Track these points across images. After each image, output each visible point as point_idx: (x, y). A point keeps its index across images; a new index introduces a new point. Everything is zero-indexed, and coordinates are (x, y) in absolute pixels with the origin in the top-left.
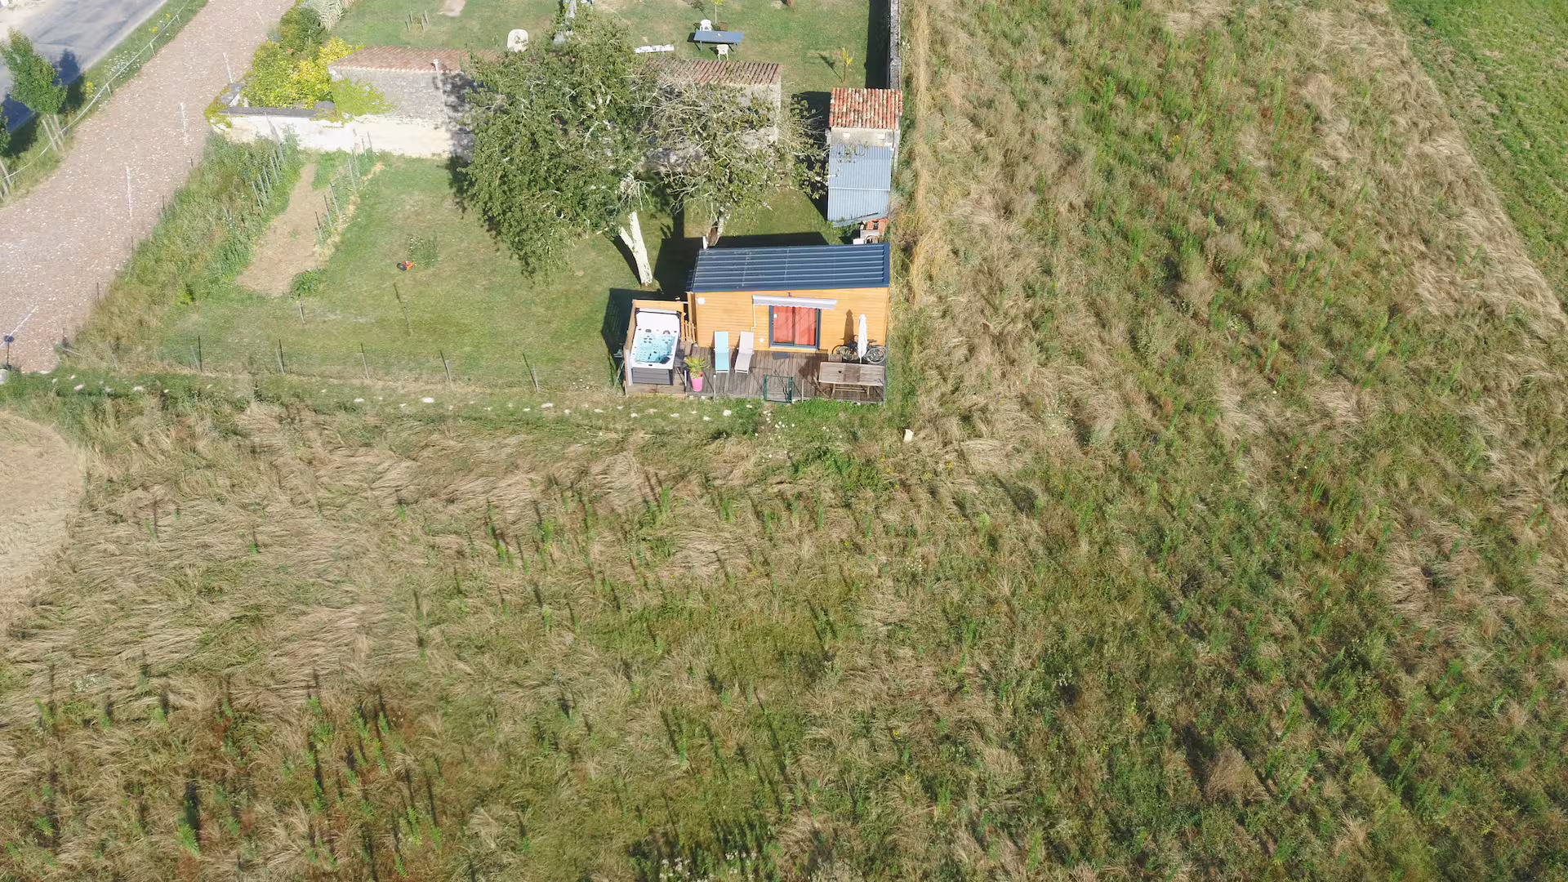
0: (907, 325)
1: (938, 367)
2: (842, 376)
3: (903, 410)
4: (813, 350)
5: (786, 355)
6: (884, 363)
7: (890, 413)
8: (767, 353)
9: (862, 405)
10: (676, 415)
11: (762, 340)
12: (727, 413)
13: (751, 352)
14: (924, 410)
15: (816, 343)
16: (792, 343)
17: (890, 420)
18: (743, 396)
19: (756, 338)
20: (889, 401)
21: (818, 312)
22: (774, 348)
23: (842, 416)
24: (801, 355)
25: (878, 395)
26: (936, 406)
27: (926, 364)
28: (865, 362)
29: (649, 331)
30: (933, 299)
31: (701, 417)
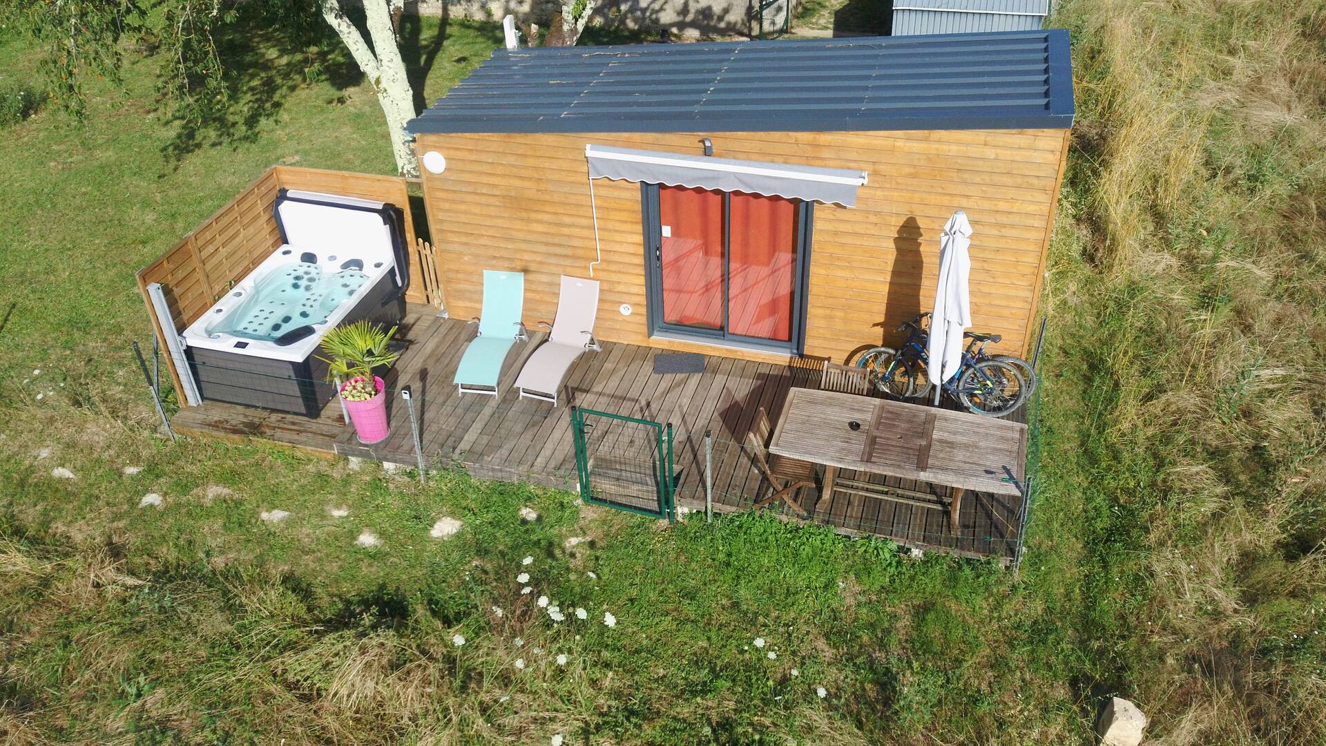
0: (1089, 321)
1: (1214, 454)
2: (858, 443)
3: (1090, 602)
4: (780, 357)
5: (696, 364)
6: (1020, 416)
7: (1037, 607)
8: (638, 354)
9: (927, 561)
10: (274, 517)
11: (625, 310)
12: (446, 528)
13: (581, 343)
14: (1181, 613)
15: (795, 333)
16: (720, 331)
17: (1040, 633)
18: (514, 475)
19: (607, 301)
20: (1037, 559)
21: (801, 212)
22: (662, 341)
23: (848, 592)
24: (743, 367)
25: (995, 528)
26: (1228, 600)
27: (1166, 439)
28: (950, 401)
29: (309, 258)
30: (1167, 260)
31: (353, 535)
